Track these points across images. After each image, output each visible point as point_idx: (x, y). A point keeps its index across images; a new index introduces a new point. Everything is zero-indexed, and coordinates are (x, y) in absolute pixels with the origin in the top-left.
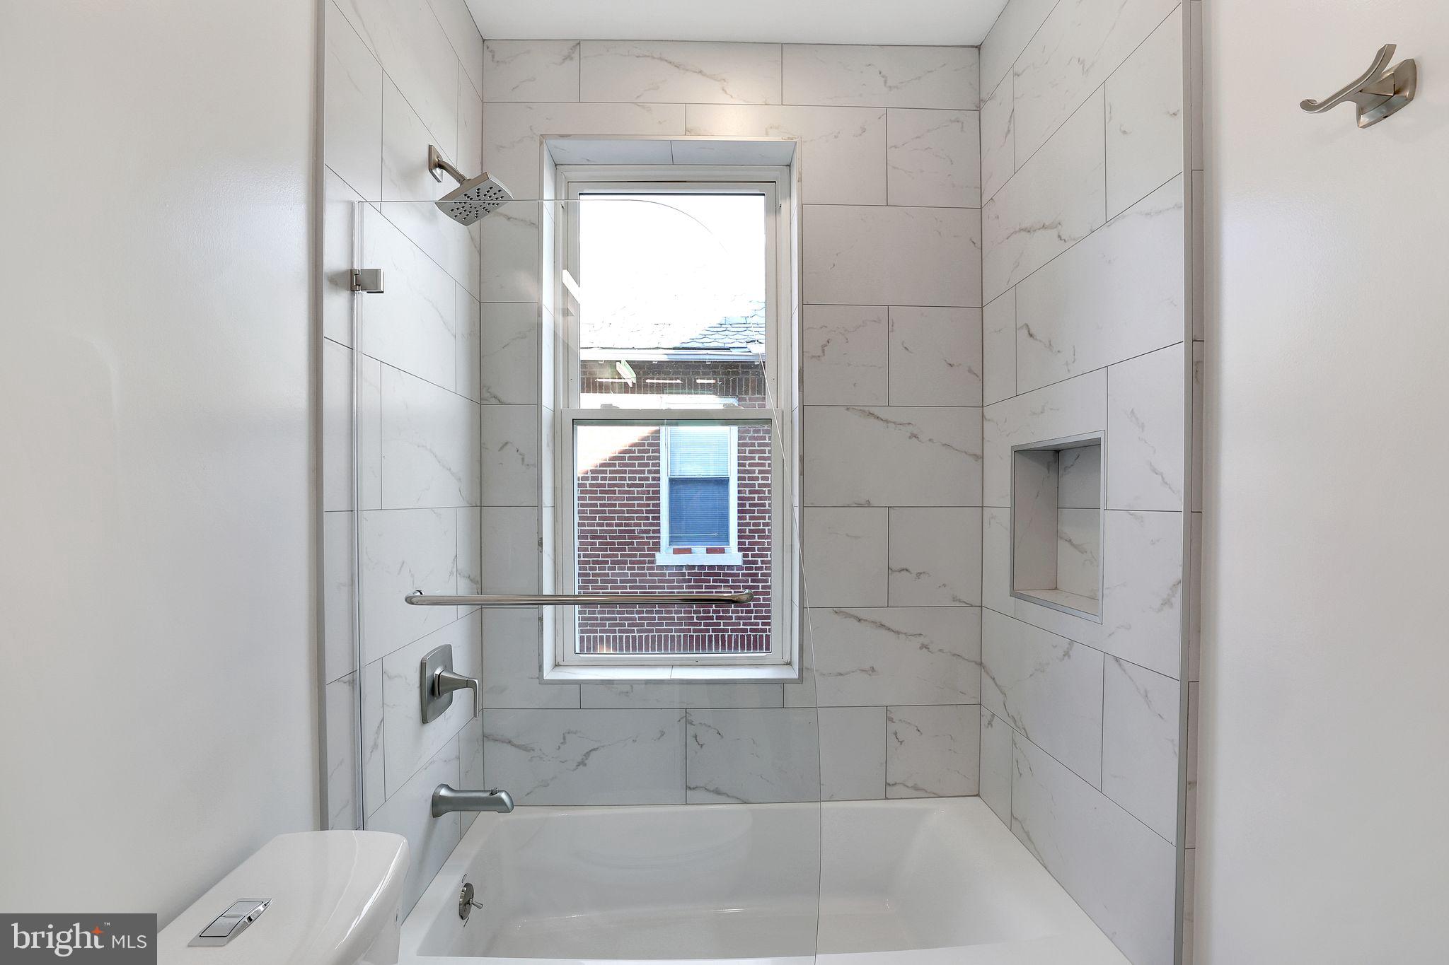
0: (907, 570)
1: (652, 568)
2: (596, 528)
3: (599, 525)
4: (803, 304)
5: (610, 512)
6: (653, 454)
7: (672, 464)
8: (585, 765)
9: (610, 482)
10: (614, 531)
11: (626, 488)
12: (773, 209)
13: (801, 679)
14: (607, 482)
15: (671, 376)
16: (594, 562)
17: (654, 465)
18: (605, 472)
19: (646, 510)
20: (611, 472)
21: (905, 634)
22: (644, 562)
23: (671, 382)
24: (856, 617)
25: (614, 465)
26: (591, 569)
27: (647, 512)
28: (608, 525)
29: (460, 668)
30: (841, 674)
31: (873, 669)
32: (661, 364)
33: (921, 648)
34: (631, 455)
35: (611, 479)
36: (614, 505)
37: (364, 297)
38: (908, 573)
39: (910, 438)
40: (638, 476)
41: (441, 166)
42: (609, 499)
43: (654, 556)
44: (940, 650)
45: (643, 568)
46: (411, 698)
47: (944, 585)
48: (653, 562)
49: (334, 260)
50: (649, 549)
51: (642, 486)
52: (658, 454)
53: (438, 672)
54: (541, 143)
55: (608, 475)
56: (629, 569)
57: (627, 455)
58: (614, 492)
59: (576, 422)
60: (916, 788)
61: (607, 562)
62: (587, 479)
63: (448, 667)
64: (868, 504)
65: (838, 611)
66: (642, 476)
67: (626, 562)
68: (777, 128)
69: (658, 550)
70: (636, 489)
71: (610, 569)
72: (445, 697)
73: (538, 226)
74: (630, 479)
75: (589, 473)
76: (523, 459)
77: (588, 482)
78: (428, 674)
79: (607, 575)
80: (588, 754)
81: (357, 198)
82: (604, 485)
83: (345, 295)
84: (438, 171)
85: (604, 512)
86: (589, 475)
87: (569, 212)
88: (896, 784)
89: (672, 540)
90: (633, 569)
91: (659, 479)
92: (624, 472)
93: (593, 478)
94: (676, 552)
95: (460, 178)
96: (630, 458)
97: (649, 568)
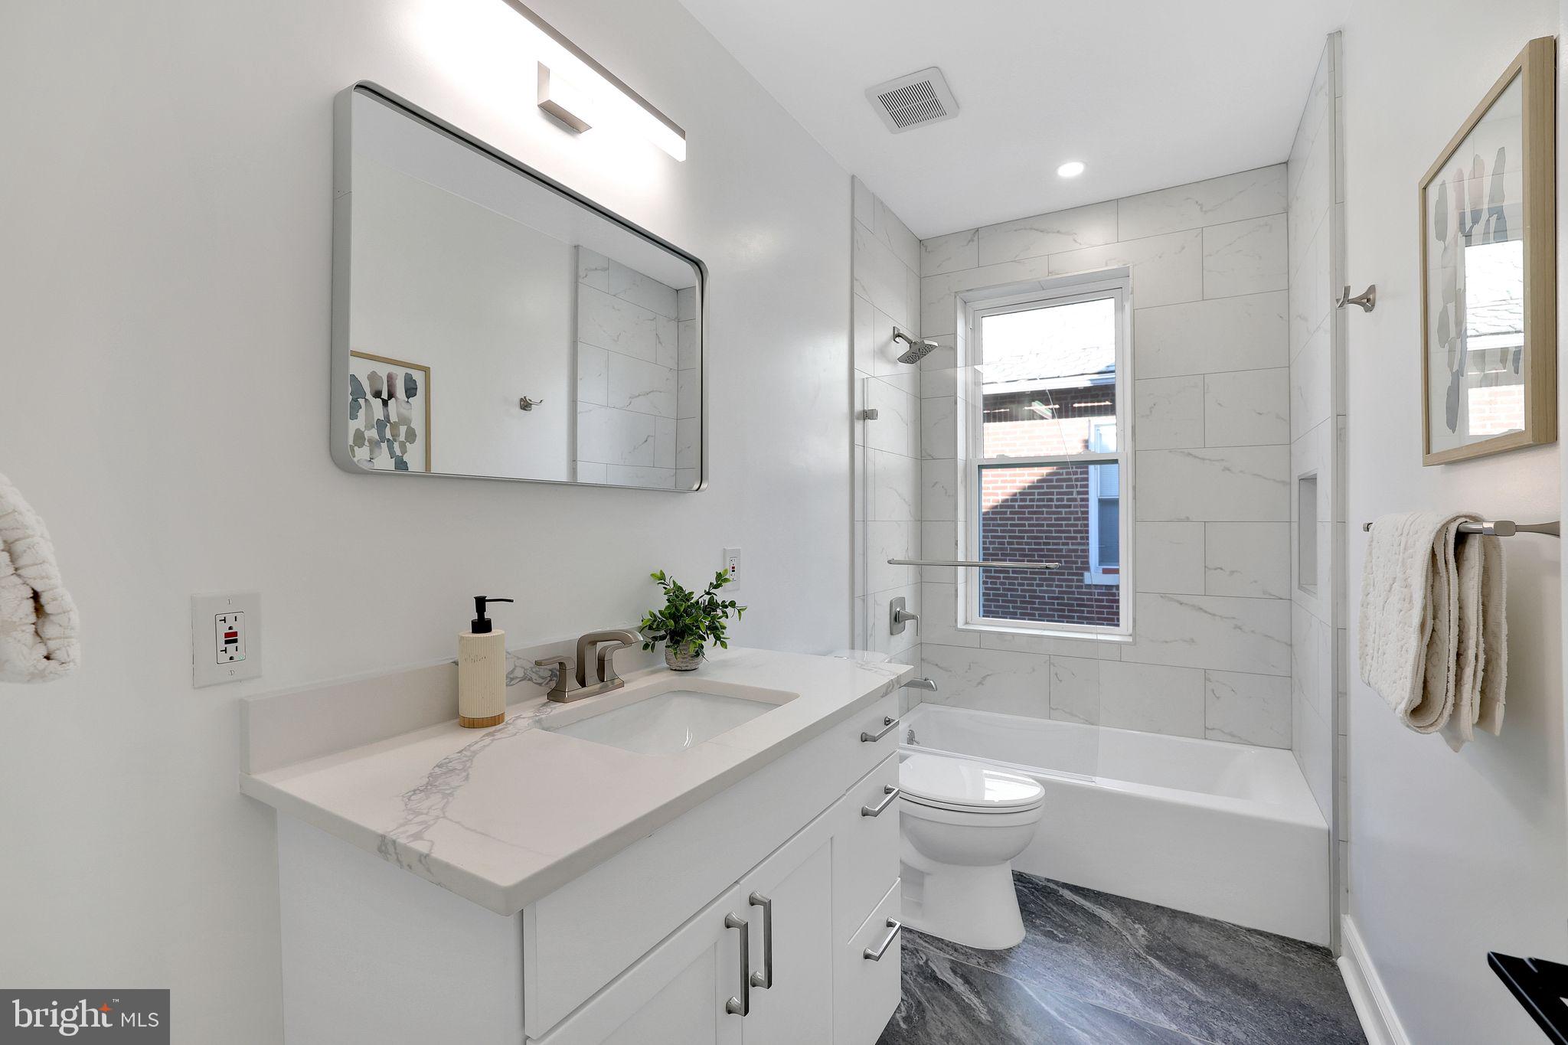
0: (1221, 569)
1: (1081, 587)
2: (1024, 547)
3: (1027, 544)
4: (1134, 379)
5: (1038, 531)
6: (1082, 476)
7: (1102, 485)
8: (983, 684)
9: (1038, 503)
10: (1042, 550)
11: (1054, 509)
12: (1119, 308)
13: (1134, 643)
14: (1035, 503)
15: (1099, 398)
16: (1022, 579)
17: (1082, 486)
18: (1033, 494)
19: (1074, 530)
20: (1039, 494)
21: (1220, 616)
22: (1072, 581)
23: (1099, 404)
24: (1178, 601)
25: (1042, 487)
26: (1019, 584)
27: (1075, 532)
28: (1036, 544)
29: (909, 609)
30: (1166, 642)
31: (1192, 641)
32: (1087, 389)
33: (1235, 628)
34: (1059, 477)
35: (1038, 500)
36: (1042, 525)
37: (869, 422)
38: (1222, 571)
39: (1223, 470)
40: (1066, 497)
41: (899, 336)
42: (1037, 519)
43: (1082, 575)
44: (1253, 632)
45: (1071, 587)
46: (885, 620)
47: (1255, 582)
48: (1082, 581)
49: (858, 407)
50: (1077, 568)
51: (1070, 506)
52: (1086, 476)
53: (898, 609)
54: (955, 297)
55: (1036, 497)
56: (1057, 586)
57: (1055, 478)
58: (1042, 513)
59: (981, 467)
60: (1233, 736)
61: (1035, 579)
62: (1015, 500)
63: (904, 608)
64: (1188, 520)
65: (1163, 596)
66: (1070, 497)
67: (1054, 580)
68: (1114, 259)
69: (1088, 569)
70: (1063, 510)
71: (1038, 585)
72: (901, 625)
73: (954, 349)
74: (1058, 500)
75: (1018, 495)
76: (946, 493)
77: (1017, 504)
78: (894, 610)
79: (1035, 591)
80: (984, 678)
81: (866, 376)
82: (1032, 506)
83: (861, 422)
84: (897, 339)
85: (1032, 531)
86: (1018, 497)
87: (975, 330)
88: (1214, 729)
89: (1101, 561)
90: (1061, 586)
91: (1087, 500)
92: (1052, 493)
93: (1022, 500)
94: (1105, 571)
95: (910, 342)
96: (1058, 480)
97: (1078, 587)
